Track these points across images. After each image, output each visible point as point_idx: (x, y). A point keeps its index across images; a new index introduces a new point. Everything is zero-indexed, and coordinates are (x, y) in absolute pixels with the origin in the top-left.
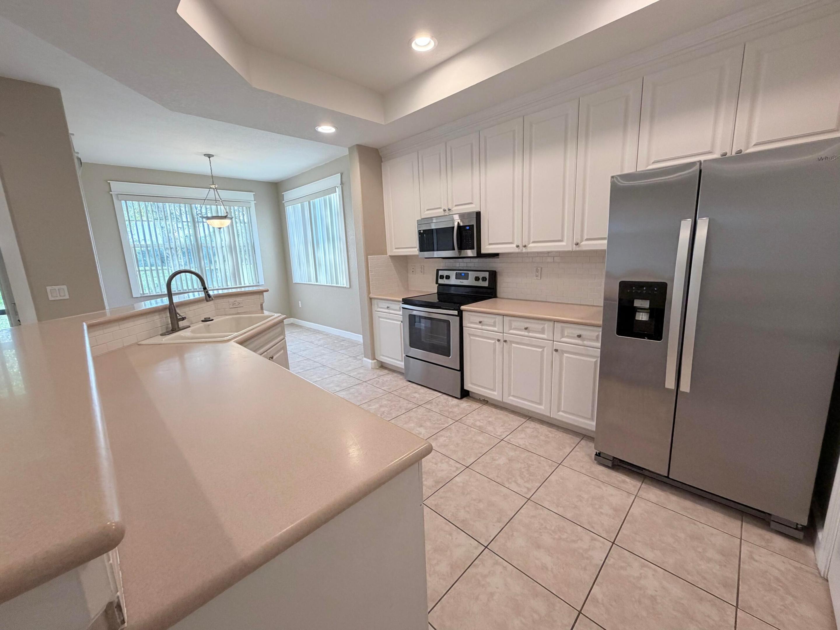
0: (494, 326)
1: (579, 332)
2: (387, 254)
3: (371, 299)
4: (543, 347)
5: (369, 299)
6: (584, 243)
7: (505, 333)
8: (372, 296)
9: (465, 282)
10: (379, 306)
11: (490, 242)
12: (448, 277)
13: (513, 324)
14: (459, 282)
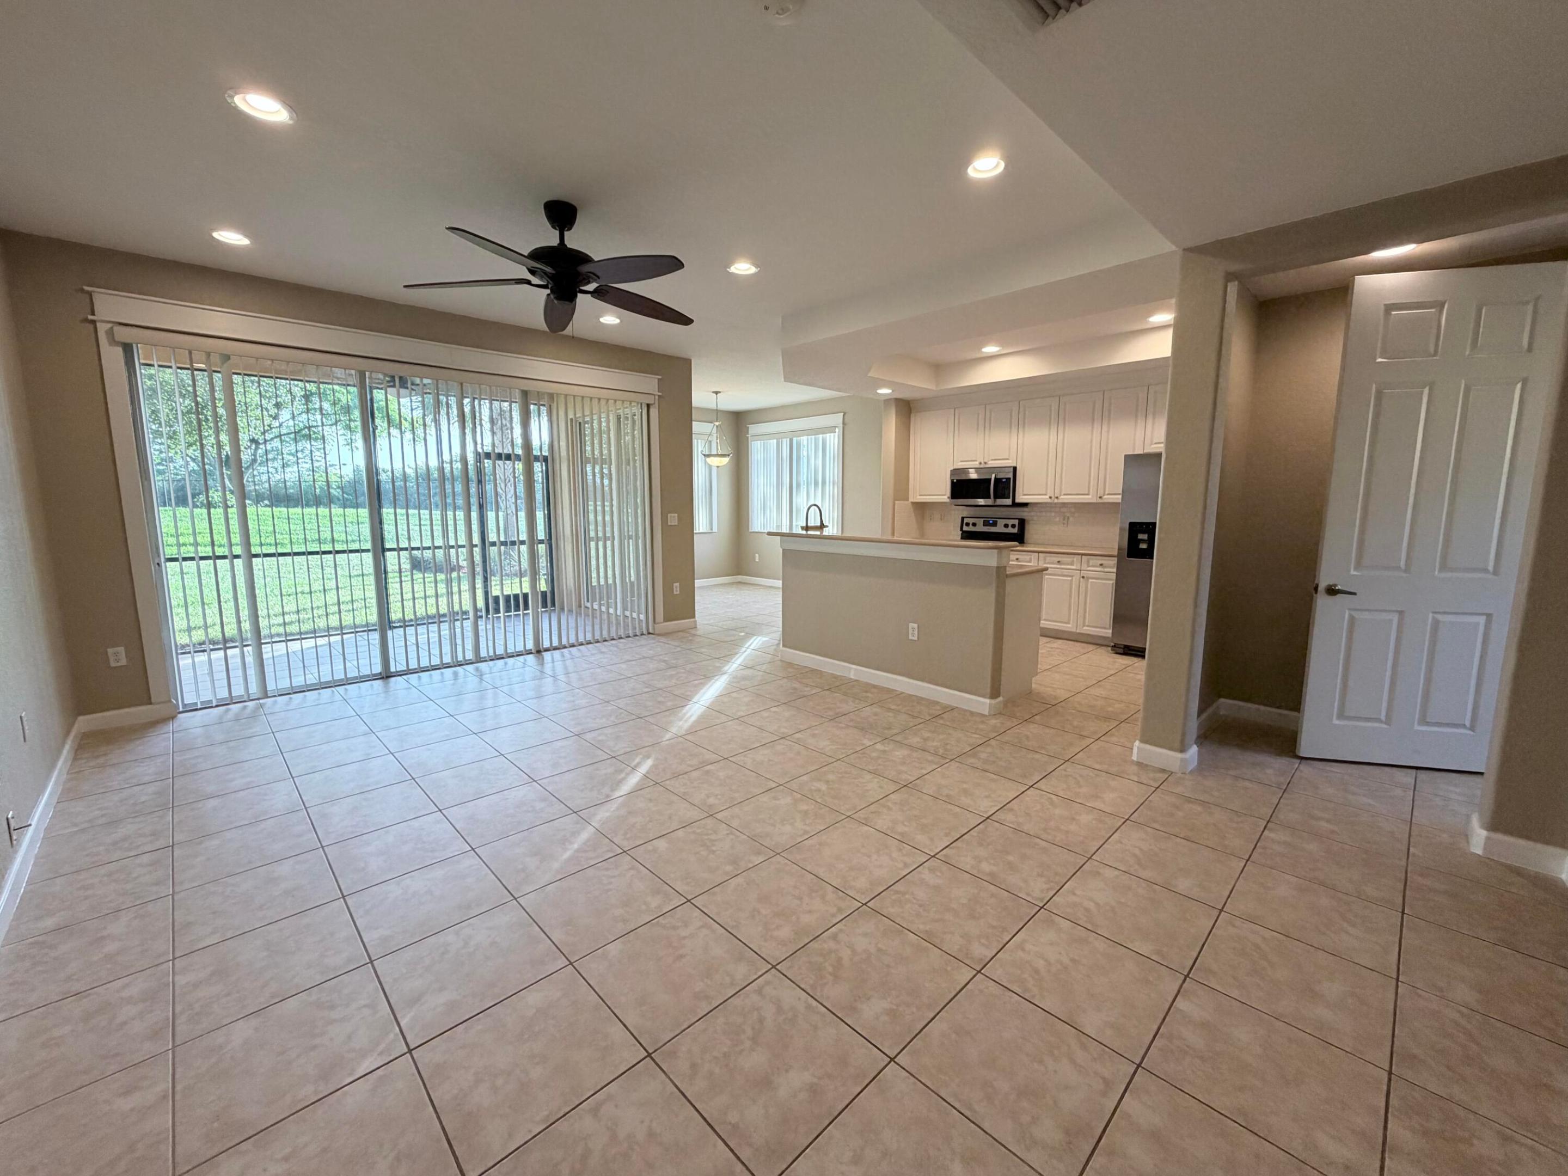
0: (1030, 561)
1: (1100, 562)
2: (908, 501)
4: (1072, 576)
6: (1105, 497)
9: (993, 529)
11: (1025, 493)
12: (974, 524)
13: (1048, 559)
14: (986, 529)
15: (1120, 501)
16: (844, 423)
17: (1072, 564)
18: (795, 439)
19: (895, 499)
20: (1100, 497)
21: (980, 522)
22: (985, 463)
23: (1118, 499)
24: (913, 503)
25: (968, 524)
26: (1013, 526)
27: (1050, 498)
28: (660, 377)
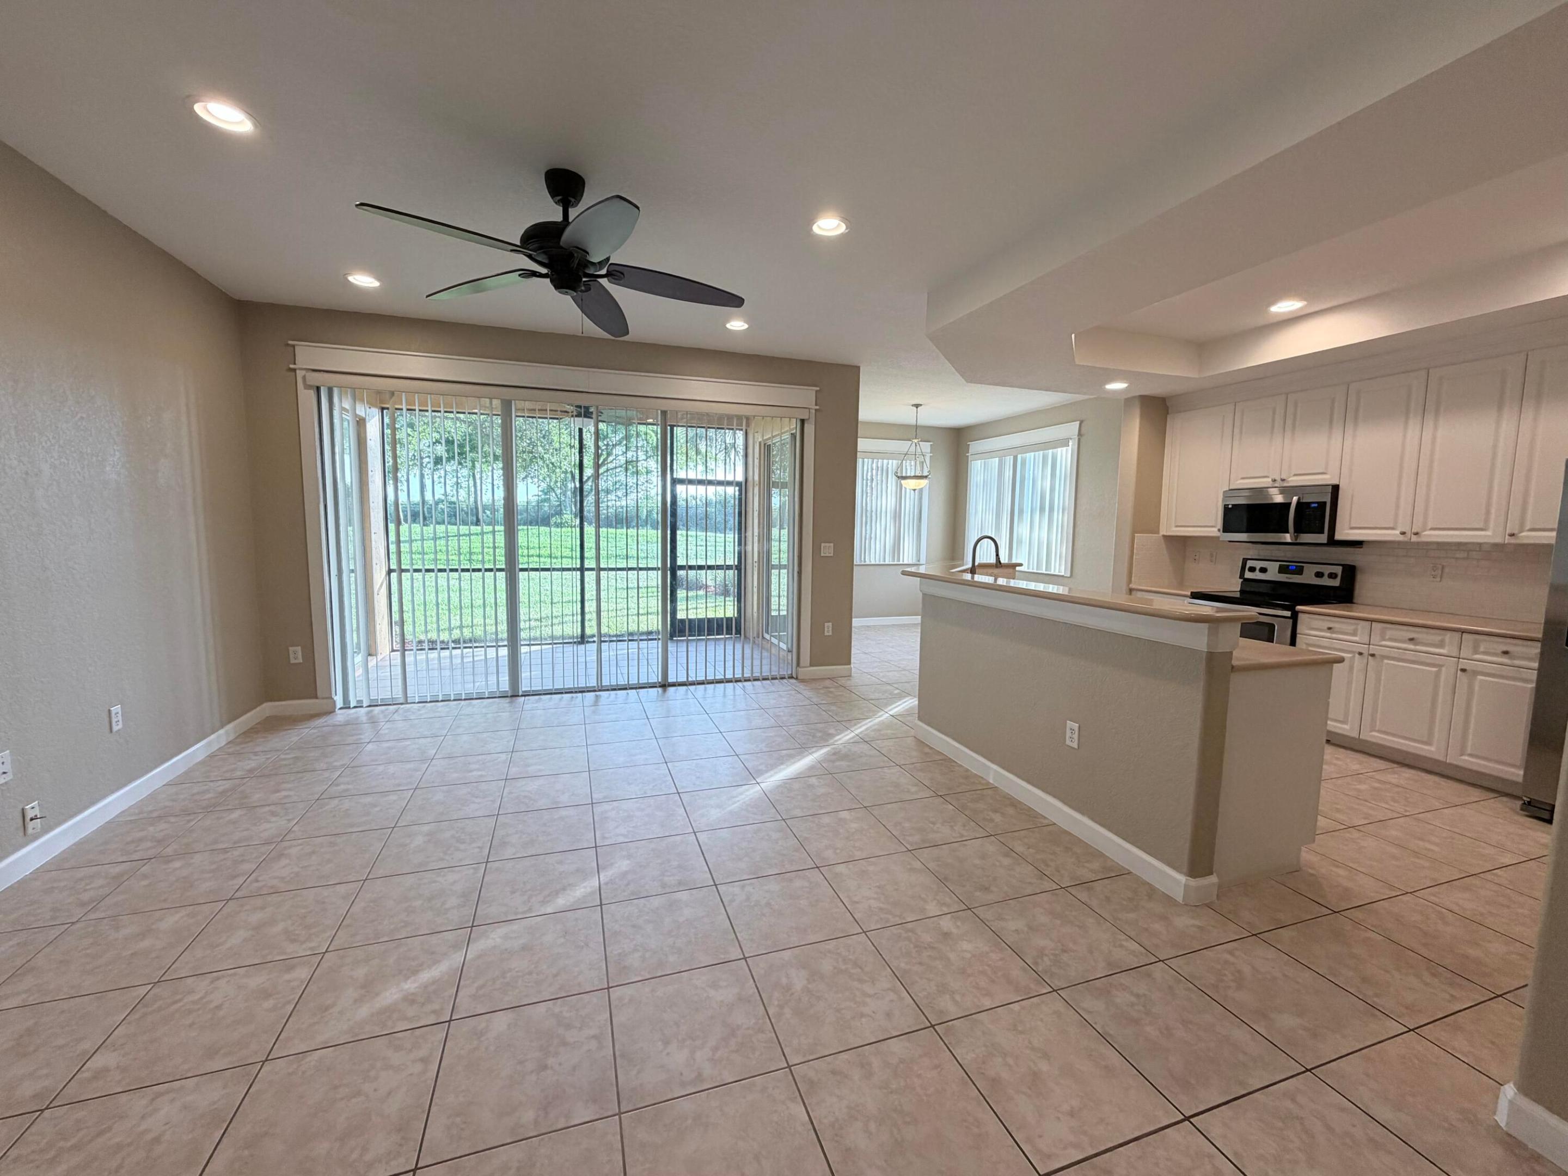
0: (1354, 634)
1: (1506, 648)
2: (1158, 533)
3: (1131, 590)
4: (1439, 666)
5: (1128, 590)
6: (1522, 533)
7: (1373, 645)
9: (1296, 579)
11: (1353, 525)
12: (1263, 570)
13: (1389, 634)
14: (1283, 578)
15: (1553, 542)
16: (1080, 434)
17: (1441, 645)
18: (1019, 457)
19: (1134, 532)
20: (1512, 535)
21: (1273, 568)
22: (1283, 480)
23: (1550, 537)
24: (1164, 536)
25: (1252, 569)
26: (1332, 576)
27: (1404, 534)
28: (818, 389)
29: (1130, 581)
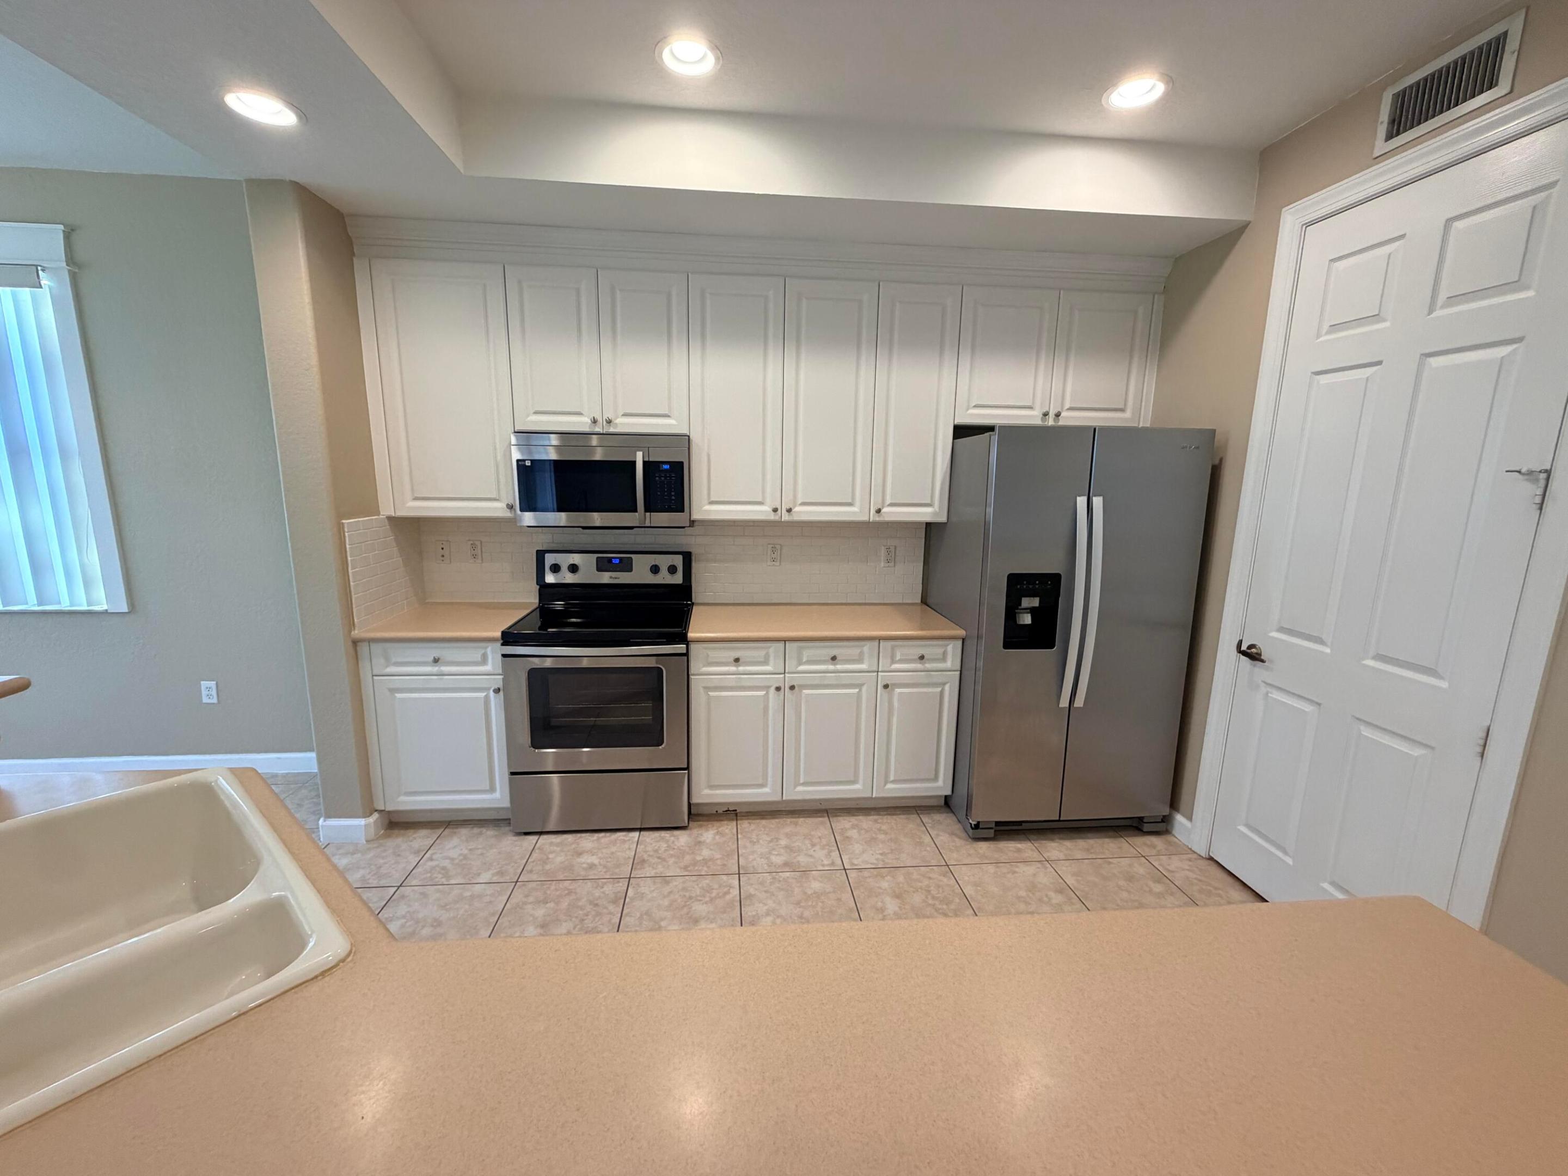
0: (766, 662)
1: (916, 652)
2: (379, 514)
3: (355, 643)
4: (860, 686)
5: (350, 643)
7: (789, 673)
8: (356, 633)
9: (623, 578)
10: (394, 660)
11: (713, 499)
13: (806, 654)
14: (606, 578)
16: (73, 260)
17: (860, 660)
19: (341, 515)
21: (588, 563)
22: (609, 422)
24: (390, 519)
25: (556, 568)
26: (672, 569)
27: (775, 510)
29: (352, 625)
